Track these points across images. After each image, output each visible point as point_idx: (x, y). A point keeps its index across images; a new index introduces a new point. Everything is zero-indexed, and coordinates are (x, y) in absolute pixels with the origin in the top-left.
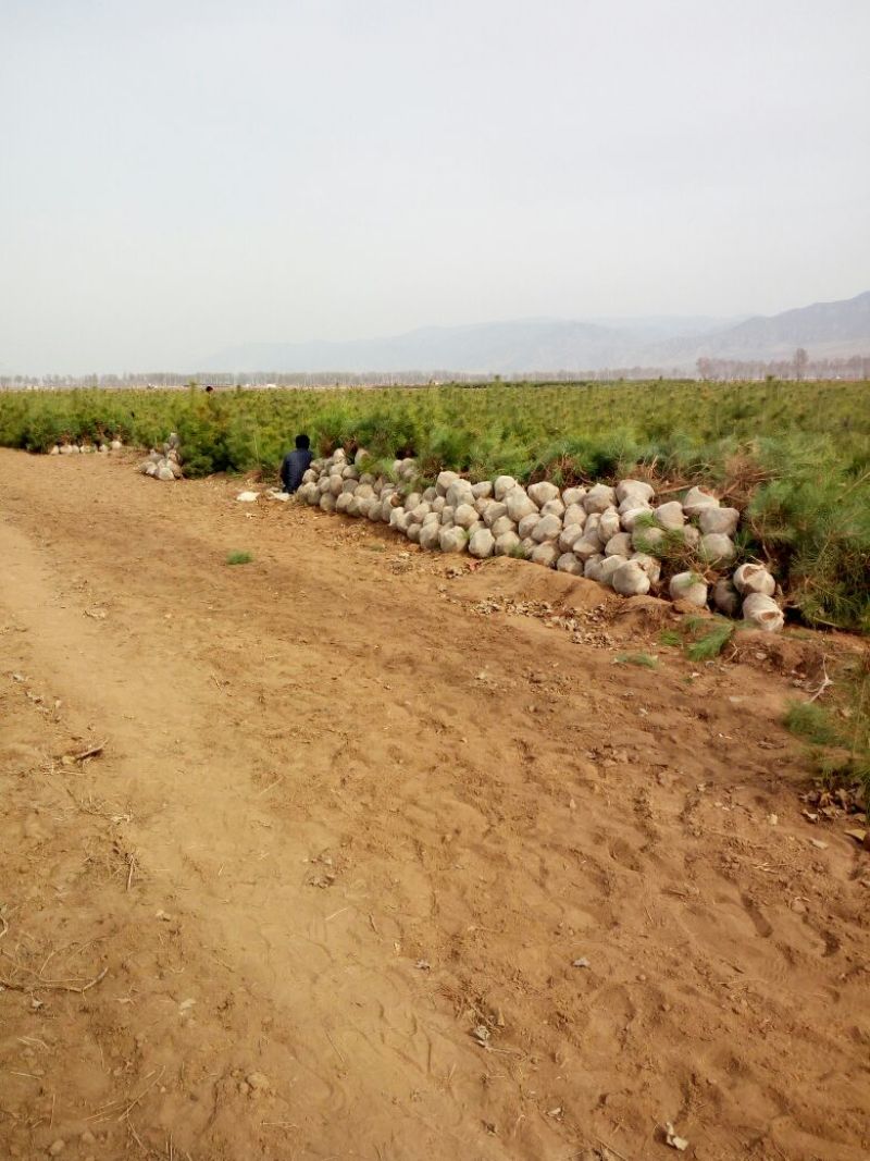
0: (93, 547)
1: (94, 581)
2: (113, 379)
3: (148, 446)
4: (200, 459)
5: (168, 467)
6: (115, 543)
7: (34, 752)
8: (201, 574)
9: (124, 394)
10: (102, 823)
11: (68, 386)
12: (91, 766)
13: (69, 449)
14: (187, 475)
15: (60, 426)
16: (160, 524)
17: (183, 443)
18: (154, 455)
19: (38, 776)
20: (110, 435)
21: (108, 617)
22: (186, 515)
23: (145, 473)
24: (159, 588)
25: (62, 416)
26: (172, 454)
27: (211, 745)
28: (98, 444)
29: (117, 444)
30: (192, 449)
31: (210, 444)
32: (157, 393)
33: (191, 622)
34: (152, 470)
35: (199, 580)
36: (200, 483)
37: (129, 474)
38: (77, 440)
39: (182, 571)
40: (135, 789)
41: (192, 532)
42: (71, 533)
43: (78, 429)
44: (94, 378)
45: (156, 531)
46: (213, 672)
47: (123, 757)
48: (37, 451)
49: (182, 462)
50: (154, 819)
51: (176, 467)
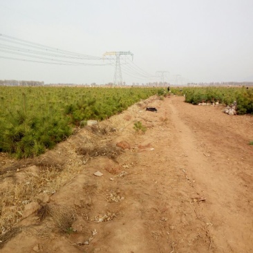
0: (208, 134)
1: (207, 145)
2: (218, 84)
3: (227, 104)
4: (243, 109)
5: (232, 111)
6: (214, 133)
7: (186, 195)
8: (240, 147)
9: (221, 88)
10: (203, 224)
11: (206, 86)
12: (202, 204)
13: (204, 104)
14: (238, 114)
15: (202, 97)
16: (228, 129)
17: (238, 104)
18: (228, 107)
19: (186, 203)
20: (216, 100)
21: (210, 157)
22: (237, 127)
23: (225, 112)
24: (226, 149)
25: (203, 95)
26: (234, 107)
27: (240, 207)
28: (212, 103)
29: (217, 103)
30: (240, 106)
31: (247, 104)
32: (231, 88)
33: (236, 162)
34: (227, 112)
35: (239, 149)
36: (242, 117)
37: (220, 112)
38: (206, 102)
39: (234, 145)
40: (214, 216)
41: (238, 132)
42: (202, 129)
43: (207, 98)
44: (213, 83)
45: (227, 131)
46: (242, 181)
47: (211, 203)
48: (195, 104)
49: (237, 110)
50: (219, 227)
51: (235, 111)
